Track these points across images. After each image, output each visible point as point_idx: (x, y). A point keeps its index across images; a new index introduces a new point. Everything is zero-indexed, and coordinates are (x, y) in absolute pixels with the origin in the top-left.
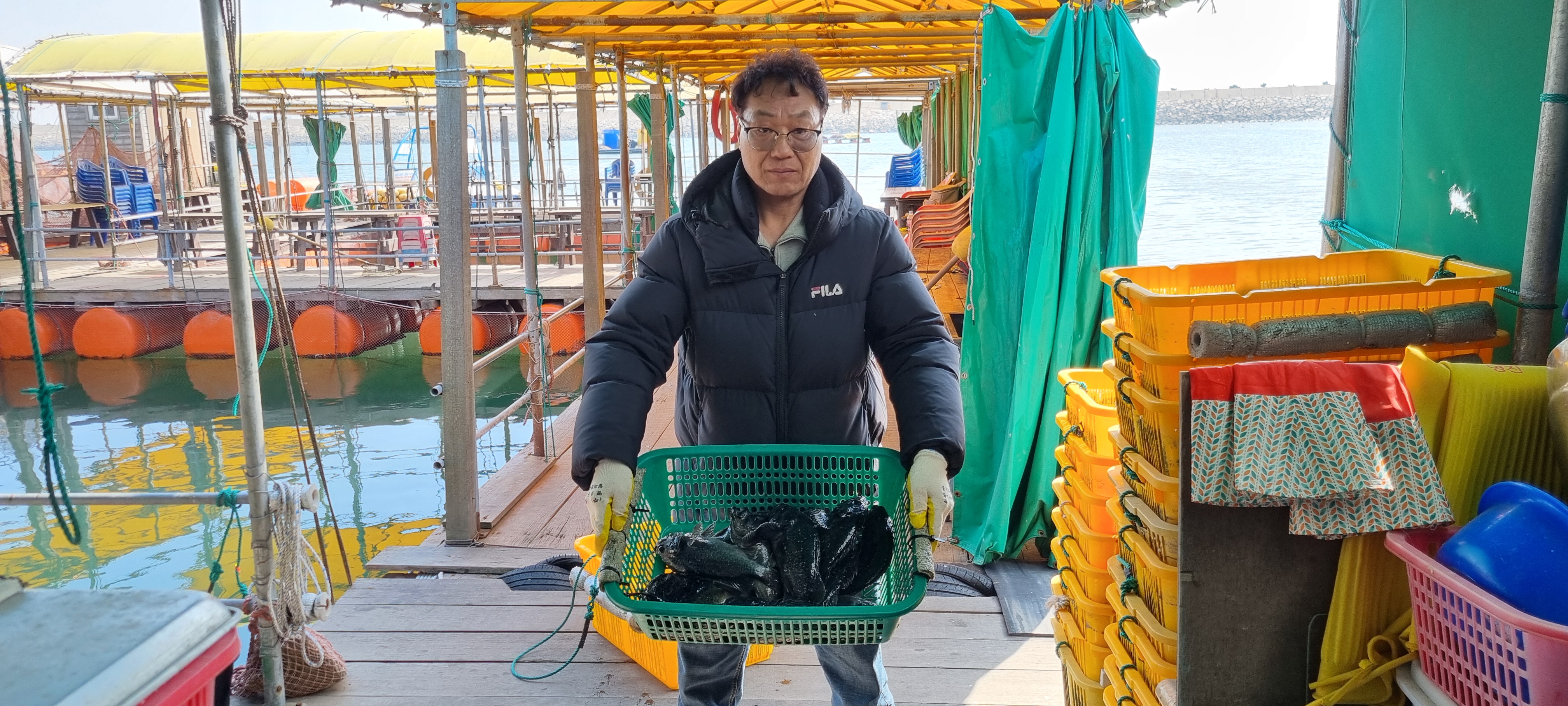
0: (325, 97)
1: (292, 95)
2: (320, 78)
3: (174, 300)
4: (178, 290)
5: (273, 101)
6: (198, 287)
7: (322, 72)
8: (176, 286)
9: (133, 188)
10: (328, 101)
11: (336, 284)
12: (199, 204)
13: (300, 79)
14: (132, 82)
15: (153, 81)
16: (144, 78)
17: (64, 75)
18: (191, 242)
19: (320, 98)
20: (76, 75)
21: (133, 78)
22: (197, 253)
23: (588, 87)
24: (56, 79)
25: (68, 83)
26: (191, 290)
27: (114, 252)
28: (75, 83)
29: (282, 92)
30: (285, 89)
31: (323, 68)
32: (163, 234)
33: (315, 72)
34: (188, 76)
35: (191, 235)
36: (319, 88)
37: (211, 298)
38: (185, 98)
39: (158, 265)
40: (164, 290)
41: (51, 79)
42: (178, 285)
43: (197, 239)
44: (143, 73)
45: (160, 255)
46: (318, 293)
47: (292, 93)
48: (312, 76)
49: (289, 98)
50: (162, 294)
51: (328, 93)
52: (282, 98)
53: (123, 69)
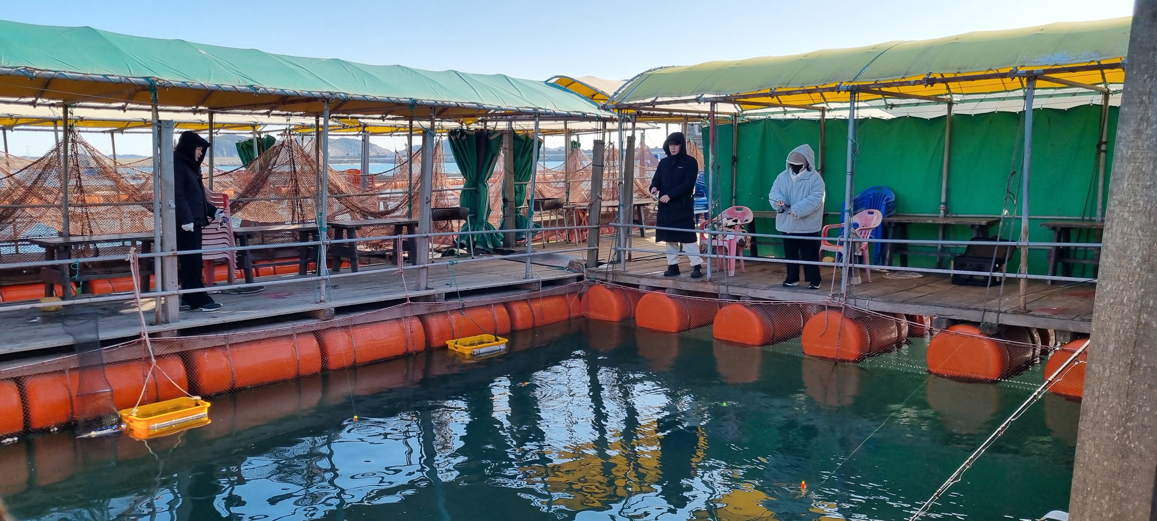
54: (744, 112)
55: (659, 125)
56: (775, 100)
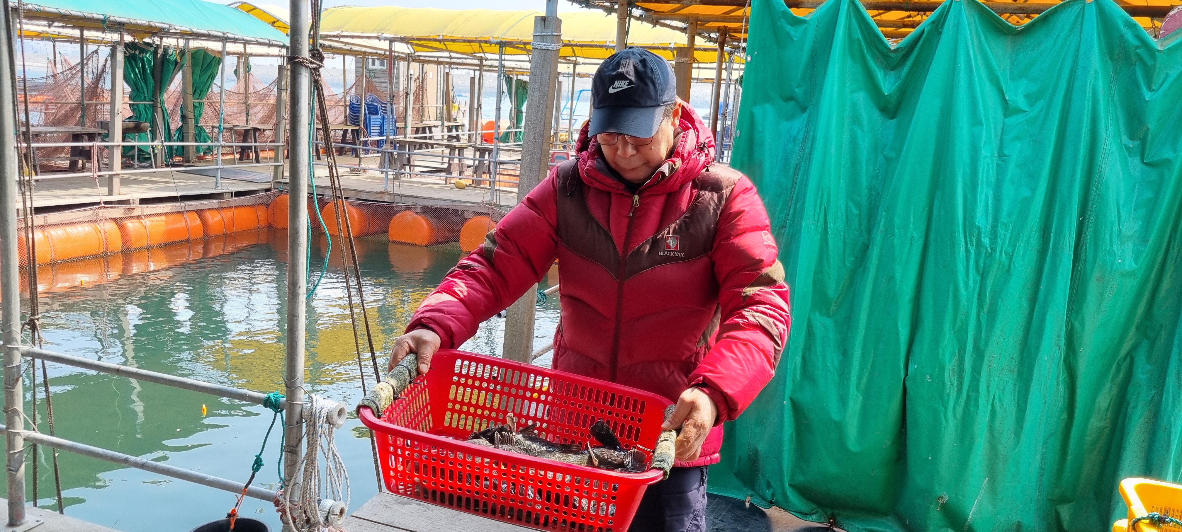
0: (504, 60)
1: (489, 58)
2: (503, 45)
3: (386, 200)
4: (390, 194)
5: (476, 62)
6: (403, 193)
7: (504, 41)
8: (388, 190)
9: (383, 118)
10: (507, 64)
11: (495, 201)
12: (425, 133)
13: (488, 45)
14: (377, 41)
15: (392, 41)
16: (385, 39)
17: (335, 33)
18: (409, 160)
19: (501, 60)
20: (345, 34)
21: (378, 38)
22: (412, 168)
23: (686, 60)
24: (330, 36)
25: (337, 39)
26: (398, 195)
27: (360, 162)
28: (342, 40)
29: (482, 55)
30: (484, 53)
31: (505, 37)
32: (385, 152)
33: (499, 40)
34: (414, 39)
35: (409, 155)
36: (501, 53)
37: (410, 202)
38: (418, 56)
39: (378, 174)
40: (381, 192)
41: (327, 36)
42: (390, 190)
43: (413, 158)
44: (385, 35)
45: (380, 167)
46: (481, 206)
47: (489, 56)
48: (497, 43)
49: (486, 59)
50: (379, 195)
51: (507, 57)
52: (481, 59)
53: (373, 31)
54: (417, 54)
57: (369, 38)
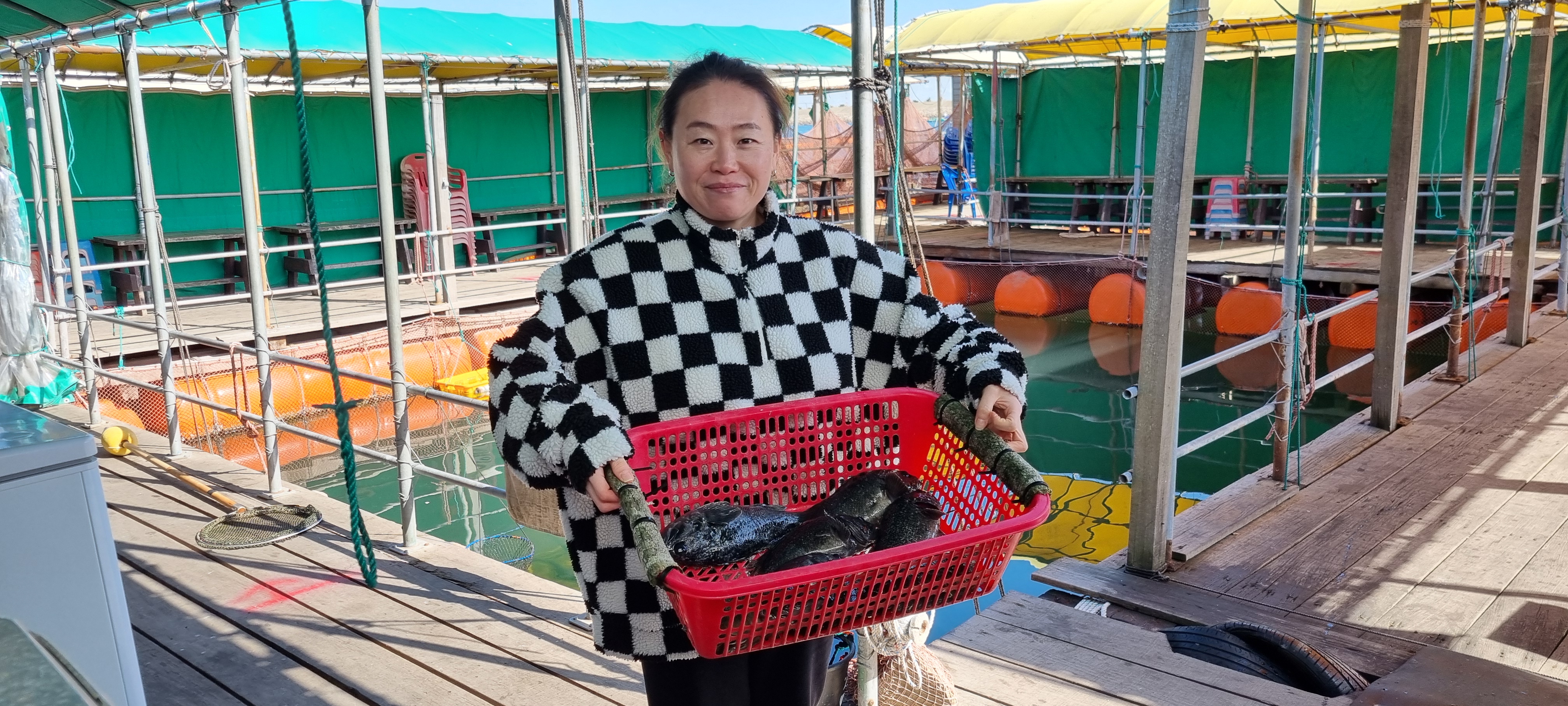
2: (1144, 38)
3: (991, 258)
4: (995, 250)
5: (1111, 64)
6: (1011, 247)
7: (1148, 32)
8: (993, 245)
13: (1127, 40)
14: (977, 52)
15: (996, 49)
16: (988, 49)
17: (925, 49)
19: (1145, 58)
20: (937, 48)
21: (978, 48)
24: (919, 53)
25: (927, 56)
26: (1006, 250)
28: (934, 56)
29: (1120, 54)
30: (1123, 52)
31: (1150, 26)
33: (1141, 32)
36: (1145, 49)
37: (1021, 259)
38: (1033, 66)
40: (983, 248)
41: (916, 54)
42: (996, 244)
44: (989, 43)
46: (1118, 261)
48: (1138, 36)
50: (981, 253)
52: (1118, 60)
53: (973, 40)
54: (1030, 63)
55: (928, 78)
56: (1063, 48)
57: (966, 50)
